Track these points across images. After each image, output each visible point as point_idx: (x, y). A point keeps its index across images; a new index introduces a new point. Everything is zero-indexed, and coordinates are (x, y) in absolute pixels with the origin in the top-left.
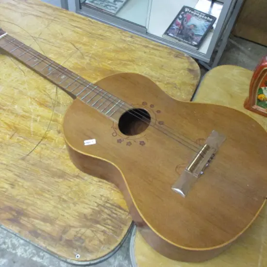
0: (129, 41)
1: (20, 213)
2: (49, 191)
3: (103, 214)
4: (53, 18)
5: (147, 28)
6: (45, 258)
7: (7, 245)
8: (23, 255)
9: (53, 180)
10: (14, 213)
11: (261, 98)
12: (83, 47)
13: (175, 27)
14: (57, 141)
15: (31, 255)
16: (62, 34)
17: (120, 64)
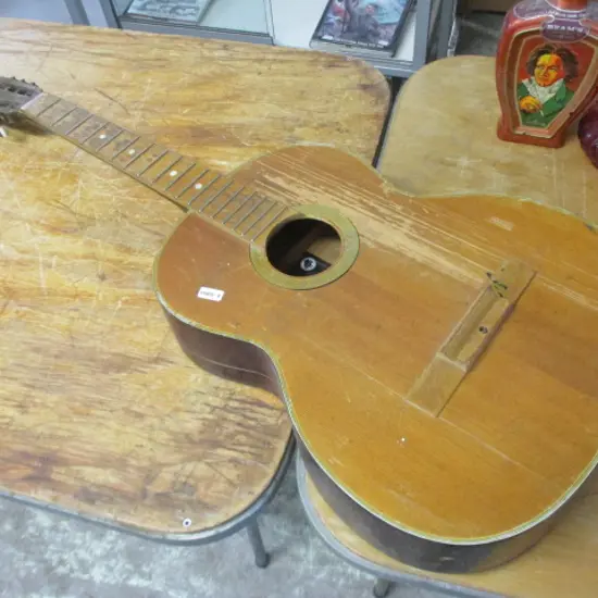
0: (219, 58)
1: (50, 460)
2: (101, 403)
3: (225, 425)
4: (48, 49)
5: (271, 35)
6: (153, 576)
7: (68, 566)
8: (106, 580)
9: (105, 378)
10: (36, 464)
11: (527, 105)
12: (125, 93)
13: (333, 19)
14: (101, 298)
15: (124, 576)
16: (73, 77)
17: (209, 109)
